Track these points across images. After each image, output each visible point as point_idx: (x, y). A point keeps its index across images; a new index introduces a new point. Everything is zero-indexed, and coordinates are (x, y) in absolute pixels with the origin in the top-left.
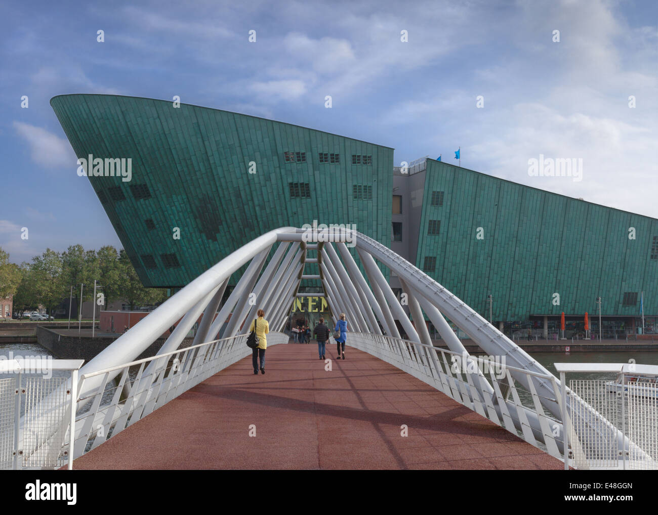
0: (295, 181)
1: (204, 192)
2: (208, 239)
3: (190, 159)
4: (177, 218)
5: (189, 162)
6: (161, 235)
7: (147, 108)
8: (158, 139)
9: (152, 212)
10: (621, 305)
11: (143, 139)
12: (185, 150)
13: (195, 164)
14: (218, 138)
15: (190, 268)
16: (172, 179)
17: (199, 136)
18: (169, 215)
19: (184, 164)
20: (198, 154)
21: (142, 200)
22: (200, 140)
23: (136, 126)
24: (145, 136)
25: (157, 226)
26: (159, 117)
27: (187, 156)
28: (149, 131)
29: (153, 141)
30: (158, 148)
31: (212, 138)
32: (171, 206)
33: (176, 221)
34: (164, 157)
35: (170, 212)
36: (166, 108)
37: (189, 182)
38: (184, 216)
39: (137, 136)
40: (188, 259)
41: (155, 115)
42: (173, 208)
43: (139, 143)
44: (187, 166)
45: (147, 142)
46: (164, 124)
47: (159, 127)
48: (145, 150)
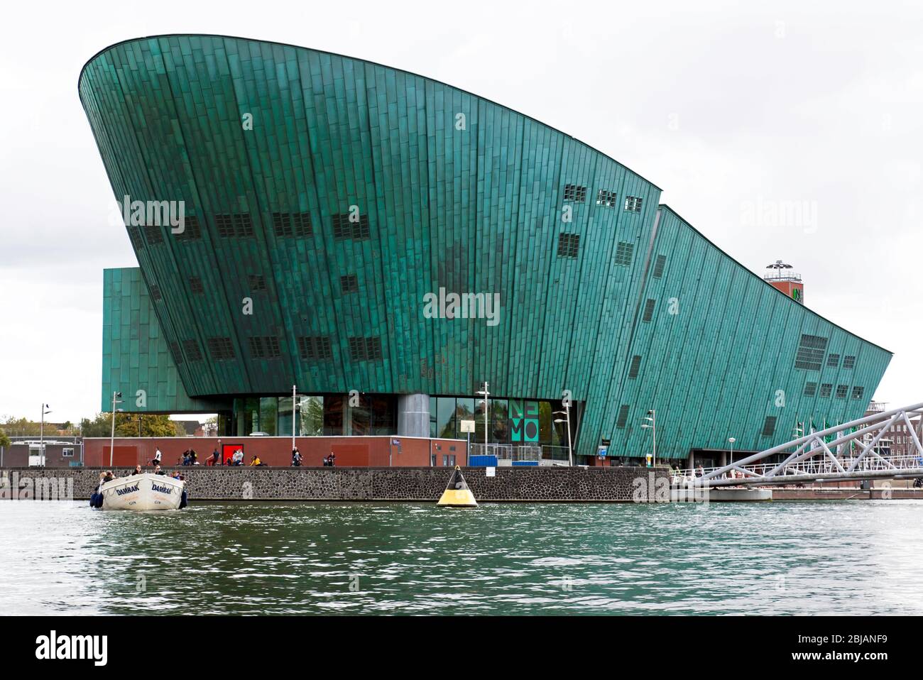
0: (567, 231)
1: (457, 239)
3: (452, 182)
5: (448, 186)
6: (363, 304)
7: (411, 90)
8: (413, 142)
9: (360, 264)
10: (761, 435)
11: (389, 139)
12: (448, 168)
13: (456, 192)
14: (497, 154)
15: (399, 362)
16: (416, 214)
17: (474, 147)
18: (391, 270)
19: (440, 189)
20: (465, 175)
21: (348, 242)
22: (473, 153)
23: (383, 119)
24: (394, 135)
25: (362, 288)
26: (425, 108)
27: (448, 176)
28: (402, 127)
29: (403, 146)
30: (409, 159)
31: (489, 152)
32: (399, 257)
33: (400, 282)
34: (414, 175)
35: (394, 266)
36: (440, 95)
37: (440, 219)
38: (416, 275)
39: (379, 134)
40: (401, 348)
41: (420, 105)
42: (403, 260)
43: (379, 145)
44: (445, 192)
45: (394, 145)
46: (430, 120)
47: (421, 124)
48: (385, 158)
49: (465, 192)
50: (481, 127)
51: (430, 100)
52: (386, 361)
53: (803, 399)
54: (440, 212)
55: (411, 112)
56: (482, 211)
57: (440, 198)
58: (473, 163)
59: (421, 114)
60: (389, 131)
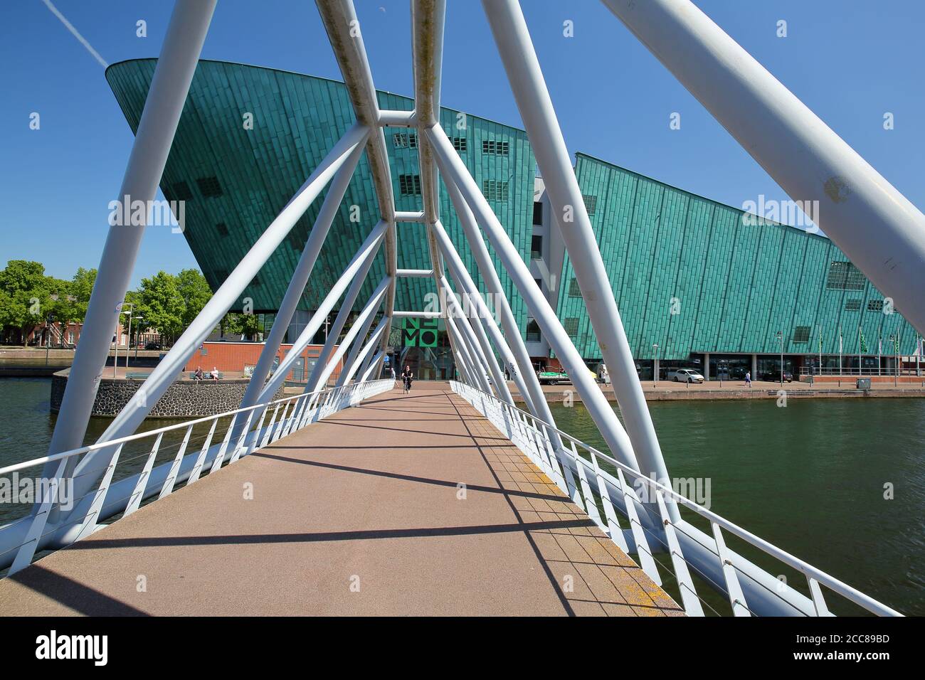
0: (408, 174)
1: (289, 187)
2: (294, 248)
3: (271, 142)
4: (255, 221)
5: (268, 146)
6: (236, 244)
7: (215, 74)
8: (229, 116)
9: (224, 214)
10: (791, 341)
11: (211, 116)
12: (264, 131)
13: (277, 150)
14: (306, 114)
15: (272, 286)
16: (249, 170)
17: (282, 111)
18: (245, 217)
19: (262, 149)
20: (280, 135)
21: (212, 198)
22: (283, 116)
23: (201, 100)
24: (214, 112)
25: (231, 232)
26: (230, 86)
27: (266, 138)
28: (218, 106)
29: (223, 119)
30: (230, 128)
31: (299, 114)
32: (247, 206)
33: (254, 225)
34: (238, 141)
35: (246, 213)
36: (239, 75)
37: (270, 173)
38: (263, 219)
39: (203, 113)
40: (270, 274)
41: (226, 84)
42: (250, 208)
43: (206, 122)
44: (267, 151)
45: (216, 120)
46: (237, 95)
47: (231, 100)
48: (214, 132)
49: (284, 149)
50: (284, 94)
51: (232, 79)
52: (263, 285)
53: (845, 314)
54: (268, 168)
55: (220, 90)
56: (306, 163)
57: (265, 157)
58: (285, 125)
59: (228, 92)
60: (209, 109)
